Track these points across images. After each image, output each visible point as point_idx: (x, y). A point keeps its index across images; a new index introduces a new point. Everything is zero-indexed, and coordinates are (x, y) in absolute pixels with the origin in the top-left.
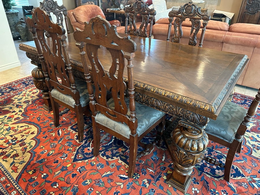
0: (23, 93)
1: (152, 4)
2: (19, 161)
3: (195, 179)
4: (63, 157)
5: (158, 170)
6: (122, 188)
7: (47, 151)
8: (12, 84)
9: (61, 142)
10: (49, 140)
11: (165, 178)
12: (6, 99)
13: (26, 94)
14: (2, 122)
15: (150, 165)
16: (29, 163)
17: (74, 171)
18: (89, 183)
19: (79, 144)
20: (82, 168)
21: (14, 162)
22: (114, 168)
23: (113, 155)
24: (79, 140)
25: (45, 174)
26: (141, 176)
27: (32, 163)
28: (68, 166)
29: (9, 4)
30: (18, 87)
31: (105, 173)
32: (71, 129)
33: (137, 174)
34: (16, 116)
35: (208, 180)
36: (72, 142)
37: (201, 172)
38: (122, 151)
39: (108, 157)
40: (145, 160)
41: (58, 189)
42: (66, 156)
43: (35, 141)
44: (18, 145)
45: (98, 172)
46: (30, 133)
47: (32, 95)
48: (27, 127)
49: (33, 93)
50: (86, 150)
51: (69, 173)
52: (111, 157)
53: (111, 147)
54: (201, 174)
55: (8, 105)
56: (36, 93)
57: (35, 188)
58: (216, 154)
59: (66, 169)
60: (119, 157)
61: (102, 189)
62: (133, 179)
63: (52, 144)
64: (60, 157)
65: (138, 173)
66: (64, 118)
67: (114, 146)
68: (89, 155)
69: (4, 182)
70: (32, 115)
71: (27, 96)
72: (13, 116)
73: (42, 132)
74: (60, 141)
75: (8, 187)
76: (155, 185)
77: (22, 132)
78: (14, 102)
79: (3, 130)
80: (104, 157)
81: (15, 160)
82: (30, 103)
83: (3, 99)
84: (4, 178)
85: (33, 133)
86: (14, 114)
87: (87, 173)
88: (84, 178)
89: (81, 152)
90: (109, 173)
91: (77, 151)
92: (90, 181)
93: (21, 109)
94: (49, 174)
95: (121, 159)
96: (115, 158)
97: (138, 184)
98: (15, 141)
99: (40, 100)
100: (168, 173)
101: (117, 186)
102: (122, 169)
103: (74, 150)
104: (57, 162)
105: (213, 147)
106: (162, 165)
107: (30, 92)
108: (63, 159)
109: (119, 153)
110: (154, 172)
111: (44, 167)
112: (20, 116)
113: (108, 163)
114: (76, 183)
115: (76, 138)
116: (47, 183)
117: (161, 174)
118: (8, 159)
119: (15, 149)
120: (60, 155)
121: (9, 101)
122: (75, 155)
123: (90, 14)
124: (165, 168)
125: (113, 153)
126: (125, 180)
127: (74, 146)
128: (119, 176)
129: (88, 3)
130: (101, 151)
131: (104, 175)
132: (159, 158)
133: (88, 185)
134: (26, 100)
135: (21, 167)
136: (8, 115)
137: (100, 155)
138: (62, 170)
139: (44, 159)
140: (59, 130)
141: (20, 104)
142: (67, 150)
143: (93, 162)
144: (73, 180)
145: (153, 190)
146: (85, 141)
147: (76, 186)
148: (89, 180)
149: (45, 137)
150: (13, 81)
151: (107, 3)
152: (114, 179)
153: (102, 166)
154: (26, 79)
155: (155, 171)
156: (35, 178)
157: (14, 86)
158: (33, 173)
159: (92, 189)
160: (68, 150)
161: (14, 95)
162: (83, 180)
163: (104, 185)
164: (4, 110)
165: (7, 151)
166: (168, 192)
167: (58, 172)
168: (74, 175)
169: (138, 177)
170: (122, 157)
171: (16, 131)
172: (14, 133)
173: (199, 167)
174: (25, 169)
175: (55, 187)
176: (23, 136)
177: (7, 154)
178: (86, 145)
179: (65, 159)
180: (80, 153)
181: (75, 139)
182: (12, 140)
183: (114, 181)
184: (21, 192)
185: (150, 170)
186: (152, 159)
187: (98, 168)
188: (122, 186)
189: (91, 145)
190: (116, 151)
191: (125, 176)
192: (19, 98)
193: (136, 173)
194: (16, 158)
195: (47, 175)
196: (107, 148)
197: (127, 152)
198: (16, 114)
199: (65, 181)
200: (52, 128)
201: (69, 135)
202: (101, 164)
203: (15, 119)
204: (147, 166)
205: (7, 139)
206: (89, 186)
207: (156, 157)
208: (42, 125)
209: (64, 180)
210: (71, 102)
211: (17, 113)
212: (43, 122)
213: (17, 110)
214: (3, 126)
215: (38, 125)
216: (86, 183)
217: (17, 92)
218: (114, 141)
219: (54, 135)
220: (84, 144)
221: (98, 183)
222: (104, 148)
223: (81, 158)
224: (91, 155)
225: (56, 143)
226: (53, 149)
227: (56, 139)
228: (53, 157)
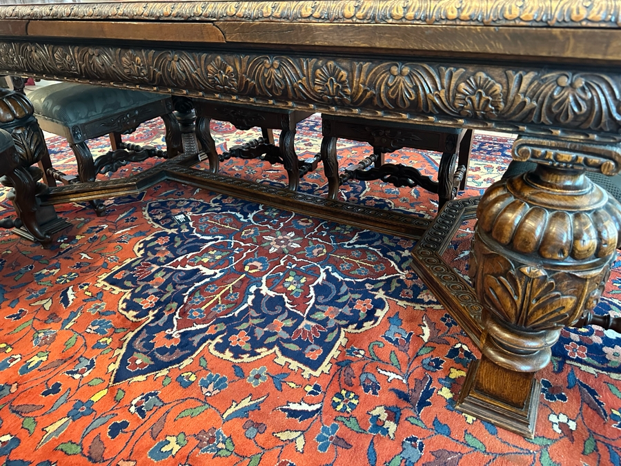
3: (546, 383)
4: (76, 372)
5: (418, 372)
6: (300, 449)
7: (19, 359)
9: (71, 324)
10: (30, 322)
11: (446, 393)
15: (385, 357)
17: (118, 412)
18: (177, 448)
19: (136, 324)
20: (147, 398)
22: (264, 386)
23: (256, 343)
25: (7, 438)
26: (362, 397)
28: (95, 398)
31: (234, 404)
32: (106, 284)
33: (348, 395)
35: (591, 383)
36: (112, 320)
37: (560, 359)
38: (284, 328)
39: (237, 352)
40: (365, 346)
42: (89, 367)
45: (207, 406)
50: (159, 341)
51: (101, 421)
52: (249, 349)
53: (247, 321)
54: (562, 365)
59: (89, 408)
60: (276, 348)
62: (335, 414)
63: (41, 335)
64: (68, 373)
65: (350, 389)
66: (85, 255)
67: (256, 315)
68: (171, 354)
73: (8, 303)
74: (69, 320)
76: (420, 423)
80: (223, 352)
87: (167, 412)
88: (155, 435)
89: (144, 346)
90: (246, 403)
91: (130, 345)
92: (181, 441)
94: (23, 435)
95: (285, 352)
96: (264, 352)
97: (356, 428)
100: (452, 376)
101: (282, 443)
102: (293, 385)
103: (117, 345)
104: (56, 389)
106: (426, 355)
108: (77, 376)
109: (275, 334)
110: (404, 381)
111: (7, 413)
113: (239, 371)
114: (125, 454)
115: (124, 306)
117: (430, 382)
120: (66, 364)
122: (120, 358)
124: (438, 362)
125: (254, 338)
126: (308, 421)
127: (118, 331)
128: (284, 410)
130: (213, 337)
131: (230, 411)
132: (411, 334)
133: (173, 457)
137: (212, 347)
138: (74, 415)
139: (6, 387)
140: (68, 289)
142: (93, 348)
143: (185, 374)
144: (114, 446)
145: (415, 440)
146: (156, 311)
147: (125, 464)
148: (175, 438)
149: (17, 315)
152: (267, 422)
153: (220, 384)
155: (407, 377)
160: (97, 346)
162: (154, 439)
163: (231, 448)
166: (469, 439)
167: (59, 424)
168: (116, 430)
169: (351, 405)
170: (286, 346)
178: (161, 322)
179: (85, 375)
180: (138, 352)
181: (123, 309)
183: (270, 430)
185: (388, 374)
186: (390, 340)
187: (205, 390)
188: (300, 443)
190: (266, 329)
191: (304, 407)
193: (344, 392)
195: (16, 441)
197: (300, 327)
199: (85, 452)
201: (101, 301)
202: (218, 376)
204: (376, 361)
207: (400, 331)
209: (79, 449)
212: (12, 271)
216: (164, 450)
218: (253, 301)
219: (47, 307)
220: (152, 321)
221: (209, 442)
222: (222, 327)
223: (142, 365)
224: (178, 354)
225: (54, 328)
226: (42, 348)
227: (53, 316)
228: (44, 373)
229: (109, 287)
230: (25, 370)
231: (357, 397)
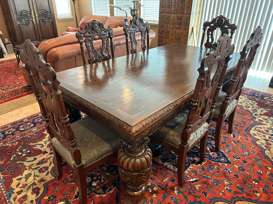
7: (227, 187)
17: (240, 162)
20: (235, 158)
25: (254, 182)
28: (237, 167)
41: (262, 170)
42: (227, 170)
51: (243, 165)
57: (270, 186)
64: (230, 174)
91: (218, 162)
92: (245, 152)
94: (252, 179)
103: (218, 165)
104: (237, 176)
108: (231, 172)
111: (246, 184)
114: (250, 160)
116: (261, 179)
138: (243, 170)
139: (238, 187)
144: (249, 162)
147: (253, 160)
156: (262, 189)
158: (258, 192)
168: (244, 162)
175: (261, 172)
179: (230, 170)
195: (254, 180)
209: (252, 168)
228: (231, 180)
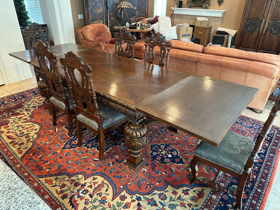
0: (32, 100)
1: (158, 21)
2: (24, 147)
3: (147, 163)
5: (123, 157)
6: (93, 166)
7: (44, 142)
8: (24, 93)
10: (47, 135)
11: (125, 161)
12: (18, 104)
13: (34, 101)
14: (14, 121)
15: (117, 153)
16: (30, 149)
17: (61, 155)
19: (69, 138)
20: (67, 153)
21: (20, 148)
22: (91, 154)
23: (92, 146)
24: (69, 135)
25: (41, 156)
27: (33, 149)
28: (58, 152)
29: (26, 22)
30: (28, 95)
31: (84, 157)
33: (106, 159)
34: (24, 118)
36: (64, 137)
39: (88, 147)
40: (115, 150)
41: (49, 165)
42: (58, 146)
43: (37, 135)
44: (24, 137)
45: (78, 156)
46: (34, 130)
47: (39, 102)
48: (32, 125)
49: (40, 101)
50: (73, 143)
51: (58, 156)
53: (92, 141)
54: (153, 160)
55: (19, 109)
56: (42, 100)
57: (33, 164)
58: (170, 149)
59: (56, 153)
60: (96, 148)
61: (78, 166)
62: (102, 162)
63: (49, 138)
64: (53, 146)
66: (61, 120)
67: (95, 140)
69: (13, 159)
70: (37, 117)
71: (34, 103)
72: (22, 117)
73: (43, 129)
74: (55, 135)
75: (15, 162)
76: (117, 166)
77: (28, 129)
78: (24, 107)
79: (14, 126)
80: (85, 147)
81: (21, 147)
82: (37, 108)
83: (16, 104)
84: (13, 157)
85: (36, 130)
86: (23, 115)
87: (71, 156)
88: (67, 160)
89: (70, 143)
90: (86, 157)
91: (67, 143)
93: (29, 112)
94: (44, 156)
95: (98, 149)
96: (93, 148)
97: (105, 164)
98: (22, 134)
99: (45, 106)
101: (90, 165)
102: (97, 155)
103: (64, 142)
104: (51, 149)
105: (171, 143)
106: (126, 154)
107: (37, 99)
108: (55, 147)
110: (119, 158)
111: (41, 151)
112: (28, 117)
113: (87, 151)
114: (61, 162)
115: (67, 134)
116: (41, 161)
117: (124, 159)
118: (16, 146)
119: (22, 140)
120: (53, 144)
121: (20, 106)
122: (64, 145)
123: (97, 33)
124: (128, 155)
125: (92, 145)
126: (96, 162)
127: (65, 139)
128: (93, 159)
129: (96, 21)
130: (84, 144)
131: (82, 158)
134: (34, 105)
135: (24, 151)
136: (19, 116)
137: (83, 146)
138: (53, 154)
139: (41, 147)
140: (56, 128)
141: (29, 109)
143: (76, 150)
144: (59, 160)
145: (114, 168)
146: (74, 136)
148: (71, 161)
149: (45, 133)
150: (25, 90)
151: (115, 20)
152: (89, 161)
153: (82, 153)
154: (36, 89)
156: (34, 158)
157: (26, 94)
158: (32, 155)
159: (72, 166)
160: (60, 142)
161: (25, 102)
163: (80, 164)
164: (16, 113)
165: (16, 140)
166: (125, 170)
167: (50, 155)
168: (60, 158)
169: (106, 161)
171: (23, 127)
172: (22, 129)
173: (154, 156)
174: (27, 152)
175: (47, 164)
176: (29, 131)
177: (15, 142)
182: (20, 134)
183: (88, 162)
184: (23, 165)
185: (116, 156)
186: (121, 150)
187: (79, 154)
189: (77, 139)
190: (96, 144)
191: (97, 159)
192: (28, 104)
194: (22, 145)
195: (42, 157)
196: (89, 142)
198: (24, 116)
200: (51, 127)
201: (63, 132)
202: (82, 151)
203: (24, 120)
204: (115, 153)
205: (17, 133)
206: (70, 164)
207: (124, 148)
208: (44, 125)
209: (53, 160)
210: (62, 106)
211: (26, 115)
212: (44, 122)
213: (26, 113)
214: (14, 124)
215: (41, 124)
216: (68, 162)
217: (27, 99)
218: (96, 137)
219: (51, 131)
220: (73, 138)
221: (77, 162)
222: (87, 142)
223: (68, 147)
224: (76, 146)
225: (52, 136)
226: (49, 141)
227: (52, 134)
228: (49, 145)
229: (65, 129)
230: (45, 144)
231: (108, 159)
